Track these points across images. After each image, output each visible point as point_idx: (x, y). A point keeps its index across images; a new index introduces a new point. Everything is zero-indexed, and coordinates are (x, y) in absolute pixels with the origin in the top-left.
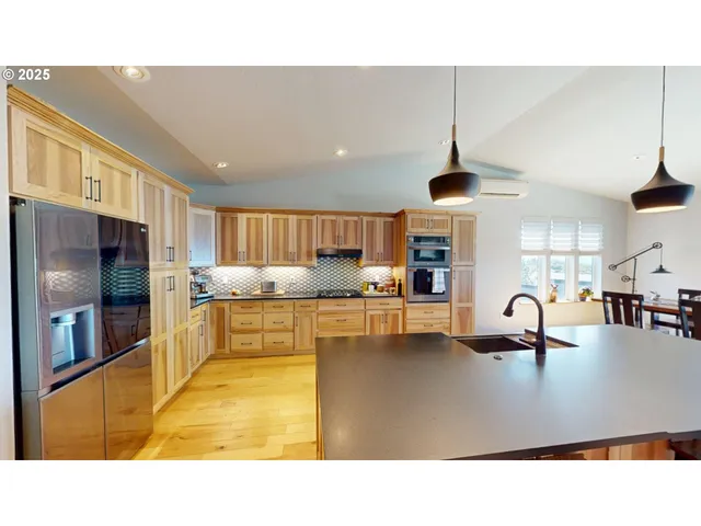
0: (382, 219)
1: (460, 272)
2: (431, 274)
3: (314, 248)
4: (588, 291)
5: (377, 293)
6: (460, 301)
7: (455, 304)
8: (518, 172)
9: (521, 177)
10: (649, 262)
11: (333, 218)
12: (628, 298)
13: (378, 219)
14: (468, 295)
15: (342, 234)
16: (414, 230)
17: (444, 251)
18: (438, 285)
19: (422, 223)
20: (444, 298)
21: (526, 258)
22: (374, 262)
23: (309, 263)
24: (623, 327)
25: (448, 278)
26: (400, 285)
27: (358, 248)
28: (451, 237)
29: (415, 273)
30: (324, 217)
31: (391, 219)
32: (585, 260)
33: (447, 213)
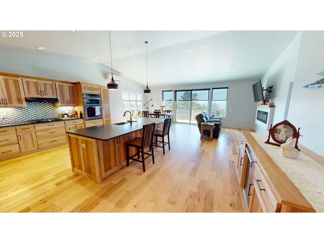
0: (67, 85)
1: (105, 108)
2: (94, 109)
3: (23, 97)
4: (139, 112)
5: (68, 118)
6: (106, 118)
7: (104, 119)
8: (120, 73)
9: (121, 75)
10: (150, 104)
11: (36, 81)
12: (146, 112)
13: (65, 84)
14: (108, 116)
15: (43, 90)
16: (85, 91)
17: (98, 100)
18: (98, 113)
19: (89, 88)
20: (100, 117)
21: (124, 102)
22: (66, 104)
23: (20, 105)
24: (146, 118)
25: (101, 110)
26: (81, 114)
27: (55, 97)
28: (101, 95)
29: (88, 109)
30: (27, 80)
31: (72, 85)
32: (139, 103)
33: (98, 86)
